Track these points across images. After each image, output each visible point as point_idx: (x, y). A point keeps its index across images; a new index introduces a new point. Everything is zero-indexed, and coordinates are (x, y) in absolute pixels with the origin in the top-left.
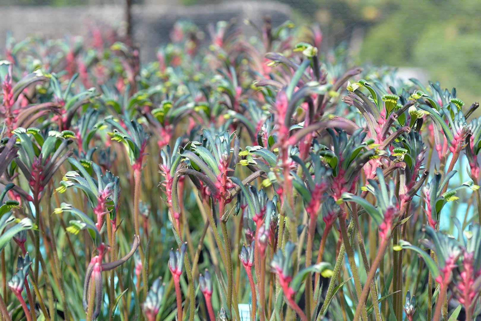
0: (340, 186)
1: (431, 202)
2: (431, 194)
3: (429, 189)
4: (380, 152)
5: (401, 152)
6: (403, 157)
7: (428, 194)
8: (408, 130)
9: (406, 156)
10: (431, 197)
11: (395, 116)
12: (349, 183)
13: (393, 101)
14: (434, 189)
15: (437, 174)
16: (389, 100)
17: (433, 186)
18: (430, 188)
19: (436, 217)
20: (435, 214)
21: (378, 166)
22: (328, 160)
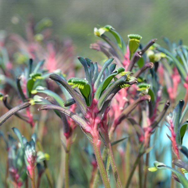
0: (93, 115)
1: (175, 129)
2: (174, 121)
3: (171, 117)
4: (131, 79)
5: (145, 87)
6: (147, 91)
7: (172, 121)
8: (152, 65)
9: (149, 90)
10: (175, 124)
11: (139, 53)
12: (102, 112)
13: (136, 40)
14: (177, 116)
15: (181, 101)
16: (133, 39)
17: (176, 114)
18: (173, 116)
19: (180, 141)
20: (179, 139)
21: (124, 102)
22: (81, 86)
